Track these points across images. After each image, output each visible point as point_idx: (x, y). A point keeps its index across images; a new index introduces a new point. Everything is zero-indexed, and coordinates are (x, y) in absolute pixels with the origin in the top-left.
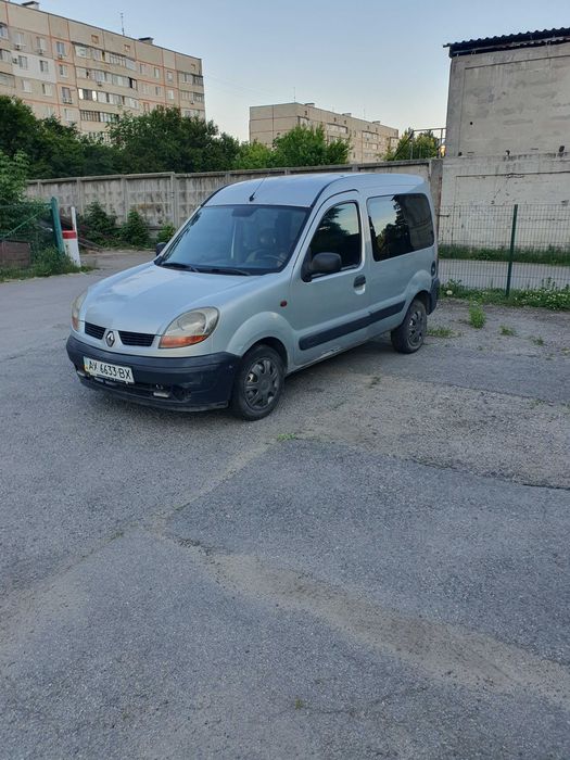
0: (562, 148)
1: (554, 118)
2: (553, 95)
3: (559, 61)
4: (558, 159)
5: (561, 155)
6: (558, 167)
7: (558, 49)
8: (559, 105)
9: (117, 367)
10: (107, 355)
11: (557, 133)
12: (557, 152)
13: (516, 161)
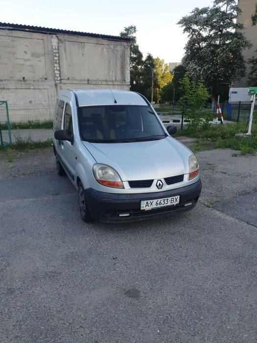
0: (24, 78)
1: (17, 64)
2: (14, 54)
3: (14, 39)
4: (23, 82)
5: (24, 81)
6: (24, 86)
7: (11, 33)
8: (18, 59)
9: (170, 199)
10: (161, 195)
11: (20, 71)
12: (22, 80)
13: (4, 82)
